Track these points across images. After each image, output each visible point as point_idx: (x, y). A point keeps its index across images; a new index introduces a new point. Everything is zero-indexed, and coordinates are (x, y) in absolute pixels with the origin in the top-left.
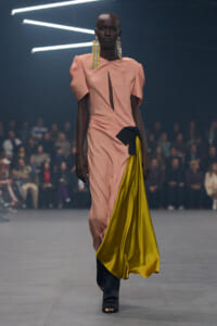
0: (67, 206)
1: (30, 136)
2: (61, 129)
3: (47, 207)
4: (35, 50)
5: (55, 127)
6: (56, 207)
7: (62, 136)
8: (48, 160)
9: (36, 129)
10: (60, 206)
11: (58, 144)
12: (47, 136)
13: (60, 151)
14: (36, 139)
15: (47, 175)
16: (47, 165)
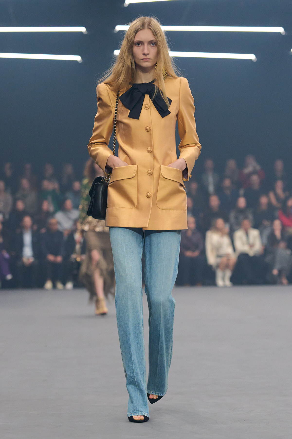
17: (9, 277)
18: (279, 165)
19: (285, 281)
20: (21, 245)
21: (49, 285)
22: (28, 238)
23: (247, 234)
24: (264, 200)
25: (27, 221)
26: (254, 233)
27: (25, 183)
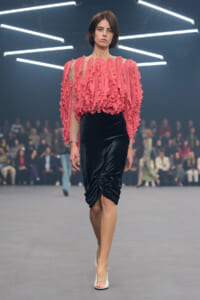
0: (37, 183)
1: (9, 131)
2: (34, 125)
3: (22, 184)
4: (6, 54)
5: (28, 124)
6: (28, 184)
7: (34, 130)
8: (23, 149)
9: (14, 126)
10: (32, 183)
11: (30, 137)
12: (23, 131)
13: (31, 143)
14: (14, 133)
15: (22, 160)
16: (22, 153)
17: (38, 179)
18: (179, 124)
19: (181, 184)
20: (44, 162)
21: (58, 184)
22: (48, 159)
23: (162, 159)
24: (170, 142)
25: (48, 150)
26: (166, 159)
27: (46, 130)
